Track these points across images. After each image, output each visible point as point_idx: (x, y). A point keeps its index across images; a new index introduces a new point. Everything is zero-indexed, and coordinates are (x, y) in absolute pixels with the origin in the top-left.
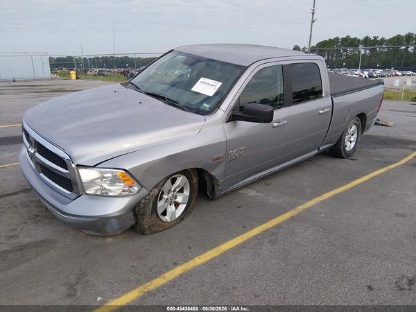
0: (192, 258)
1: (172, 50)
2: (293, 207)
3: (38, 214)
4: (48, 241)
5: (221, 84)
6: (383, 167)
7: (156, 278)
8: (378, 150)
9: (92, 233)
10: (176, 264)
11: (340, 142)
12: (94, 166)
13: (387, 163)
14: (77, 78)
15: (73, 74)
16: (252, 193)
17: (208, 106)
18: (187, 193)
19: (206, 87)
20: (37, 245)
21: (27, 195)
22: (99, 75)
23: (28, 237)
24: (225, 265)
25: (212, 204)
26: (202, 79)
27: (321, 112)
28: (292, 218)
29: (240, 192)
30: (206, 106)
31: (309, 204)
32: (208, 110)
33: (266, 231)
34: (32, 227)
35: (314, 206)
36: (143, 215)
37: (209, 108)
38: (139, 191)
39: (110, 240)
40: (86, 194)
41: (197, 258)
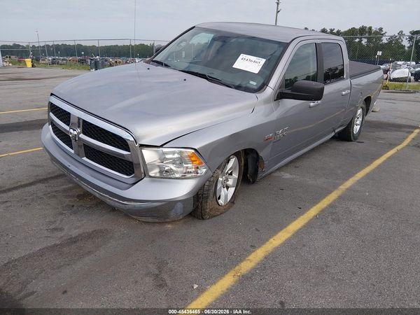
0: (267, 240)
1: (194, 27)
2: (336, 187)
3: (71, 204)
4: (101, 231)
5: (264, 60)
6: (391, 149)
7: (241, 261)
8: (377, 133)
9: (150, 220)
10: (254, 247)
11: (350, 125)
12: (162, 146)
13: (392, 146)
14: (33, 66)
15: (28, 62)
16: (286, 175)
17: (255, 84)
18: (235, 175)
19: (249, 64)
20: (91, 236)
21: (46, 185)
22: (53, 63)
23: (75, 229)
24: (304, 246)
25: (253, 187)
26: (242, 56)
27: (344, 93)
28: (340, 198)
29: (276, 174)
30: (253, 83)
31: (349, 183)
32: (256, 88)
33: (323, 211)
34: (73, 217)
35: (353, 185)
36: (207, 197)
37: (256, 85)
38: (206, 172)
39: (169, 226)
40: (151, 177)
41: (272, 240)
